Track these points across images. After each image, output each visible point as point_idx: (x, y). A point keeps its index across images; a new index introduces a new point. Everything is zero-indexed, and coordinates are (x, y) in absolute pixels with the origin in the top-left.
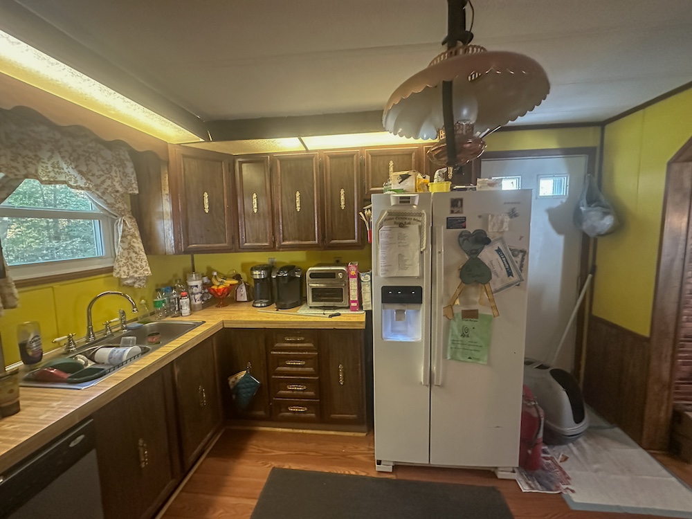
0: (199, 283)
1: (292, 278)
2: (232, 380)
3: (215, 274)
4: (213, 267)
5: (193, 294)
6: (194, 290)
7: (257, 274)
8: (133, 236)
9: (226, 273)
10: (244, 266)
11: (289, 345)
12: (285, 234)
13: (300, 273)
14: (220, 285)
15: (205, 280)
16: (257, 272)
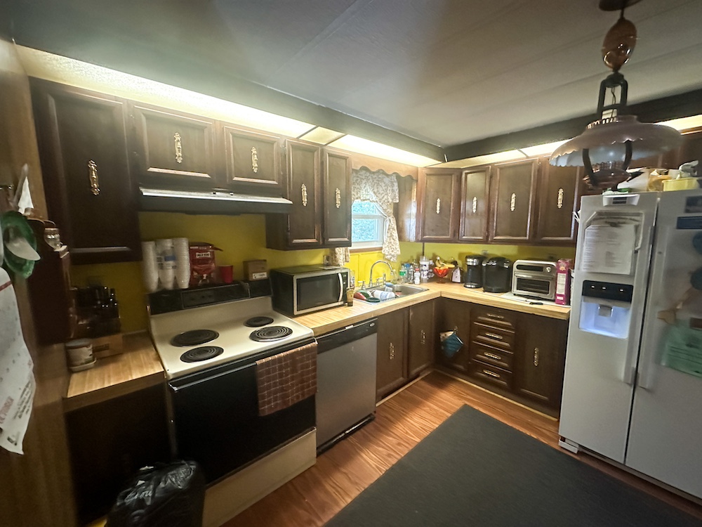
0: (427, 263)
1: (500, 268)
2: (443, 335)
3: (438, 258)
4: (437, 254)
5: (422, 270)
6: (424, 268)
7: (470, 262)
8: (393, 229)
9: (446, 260)
10: (460, 255)
11: (490, 320)
12: (498, 231)
13: (509, 265)
14: (442, 267)
15: (431, 262)
16: (471, 260)
